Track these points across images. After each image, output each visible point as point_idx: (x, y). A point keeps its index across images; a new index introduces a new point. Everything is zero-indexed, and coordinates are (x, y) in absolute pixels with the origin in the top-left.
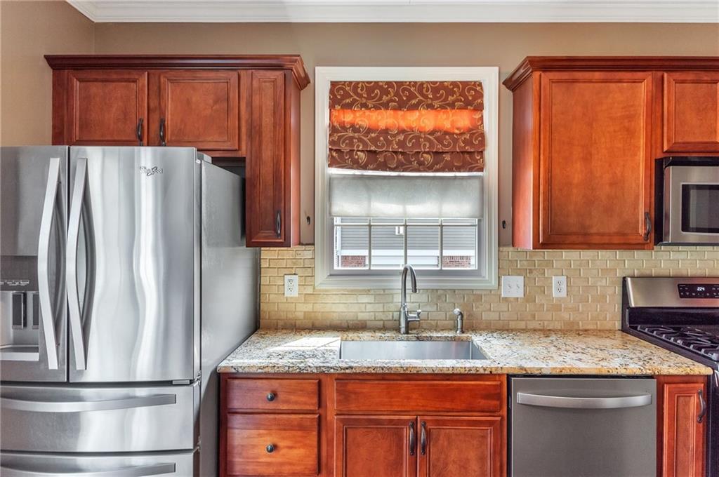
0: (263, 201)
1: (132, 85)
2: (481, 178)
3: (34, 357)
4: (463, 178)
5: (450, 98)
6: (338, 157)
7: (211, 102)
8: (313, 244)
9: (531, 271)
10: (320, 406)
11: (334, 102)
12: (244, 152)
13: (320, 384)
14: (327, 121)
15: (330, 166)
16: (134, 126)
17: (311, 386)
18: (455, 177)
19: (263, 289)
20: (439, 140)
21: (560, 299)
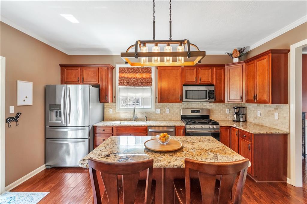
0: (103, 93)
1: (77, 70)
2: (151, 88)
3: (60, 122)
4: (147, 88)
5: (145, 71)
6: (121, 84)
7: (93, 73)
8: (115, 102)
9: (162, 108)
10: (113, 132)
11: (120, 72)
12: (100, 83)
13: (113, 128)
14: (118, 76)
15: (119, 85)
16: (77, 79)
17: (111, 129)
18: (146, 88)
19: (105, 112)
20: (142, 80)
21: (168, 114)
